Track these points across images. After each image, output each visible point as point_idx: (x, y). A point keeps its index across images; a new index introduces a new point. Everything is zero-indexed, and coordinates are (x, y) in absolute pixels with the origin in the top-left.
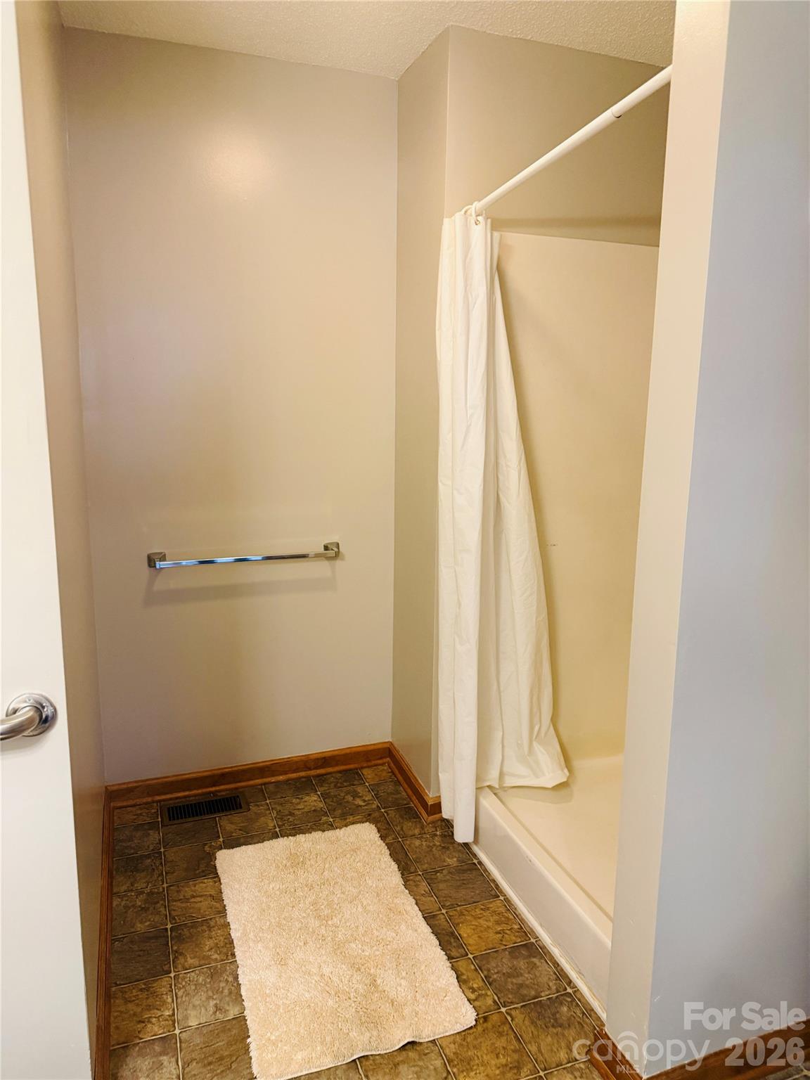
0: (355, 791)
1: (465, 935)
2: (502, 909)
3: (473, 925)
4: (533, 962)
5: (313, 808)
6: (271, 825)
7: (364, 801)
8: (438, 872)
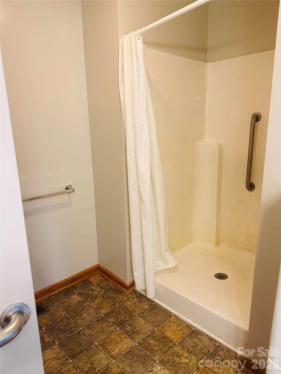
0: (91, 289)
1: (170, 336)
2: (176, 320)
3: (170, 330)
4: (199, 338)
5: (78, 301)
6: (63, 314)
7: (98, 292)
8: (143, 313)
